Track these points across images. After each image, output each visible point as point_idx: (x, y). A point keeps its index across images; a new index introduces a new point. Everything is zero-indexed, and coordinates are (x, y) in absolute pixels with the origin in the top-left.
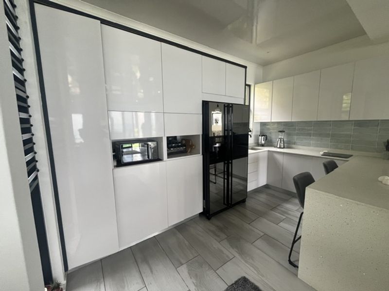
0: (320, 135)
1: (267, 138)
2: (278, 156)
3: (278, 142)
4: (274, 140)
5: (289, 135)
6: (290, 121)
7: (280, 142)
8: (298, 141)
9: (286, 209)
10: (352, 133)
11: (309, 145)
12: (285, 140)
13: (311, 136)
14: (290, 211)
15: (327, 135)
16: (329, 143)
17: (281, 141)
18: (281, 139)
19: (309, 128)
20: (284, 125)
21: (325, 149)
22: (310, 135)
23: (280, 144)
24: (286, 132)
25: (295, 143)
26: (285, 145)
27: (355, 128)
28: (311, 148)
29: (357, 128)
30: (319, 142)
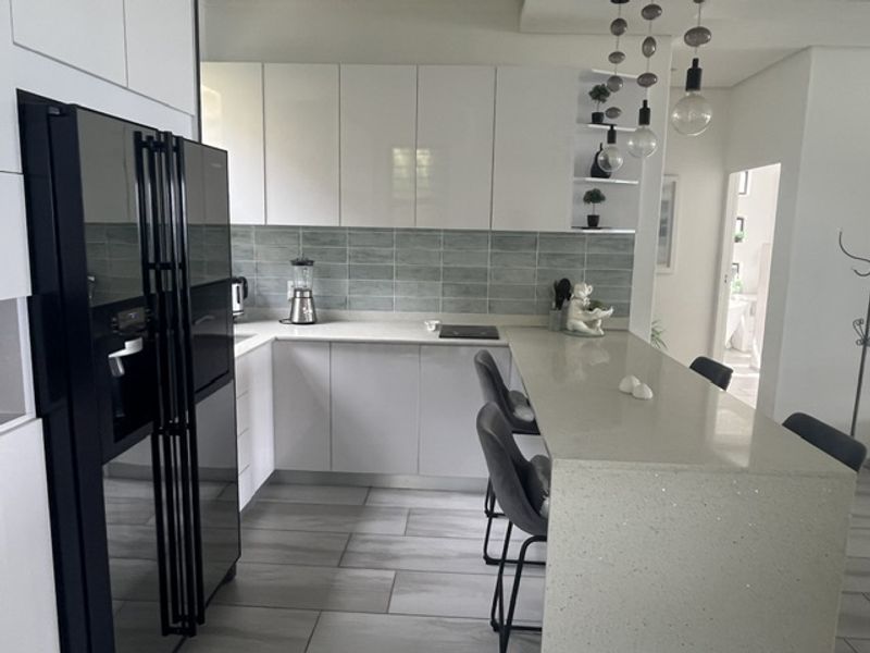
0: (416, 272)
1: (245, 289)
2: (309, 358)
3: (293, 300)
4: (273, 296)
5: (324, 274)
6: (335, 223)
7: (302, 304)
8: (354, 296)
9: (380, 542)
10: (489, 267)
11: (389, 306)
12: (314, 293)
13: (391, 278)
14: (390, 543)
15: (434, 274)
16: (441, 298)
17: (302, 298)
18: (302, 291)
19: (385, 251)
20: (307, 239)
21: (432, 314)
22: (388, 273)
23: (301, 312)
24: (316, 263)
25: (344, 304)
26: (317, 310)
27: (495, 251)
28: (395, 314)
29: (499, 251)
30: (413, 297)
